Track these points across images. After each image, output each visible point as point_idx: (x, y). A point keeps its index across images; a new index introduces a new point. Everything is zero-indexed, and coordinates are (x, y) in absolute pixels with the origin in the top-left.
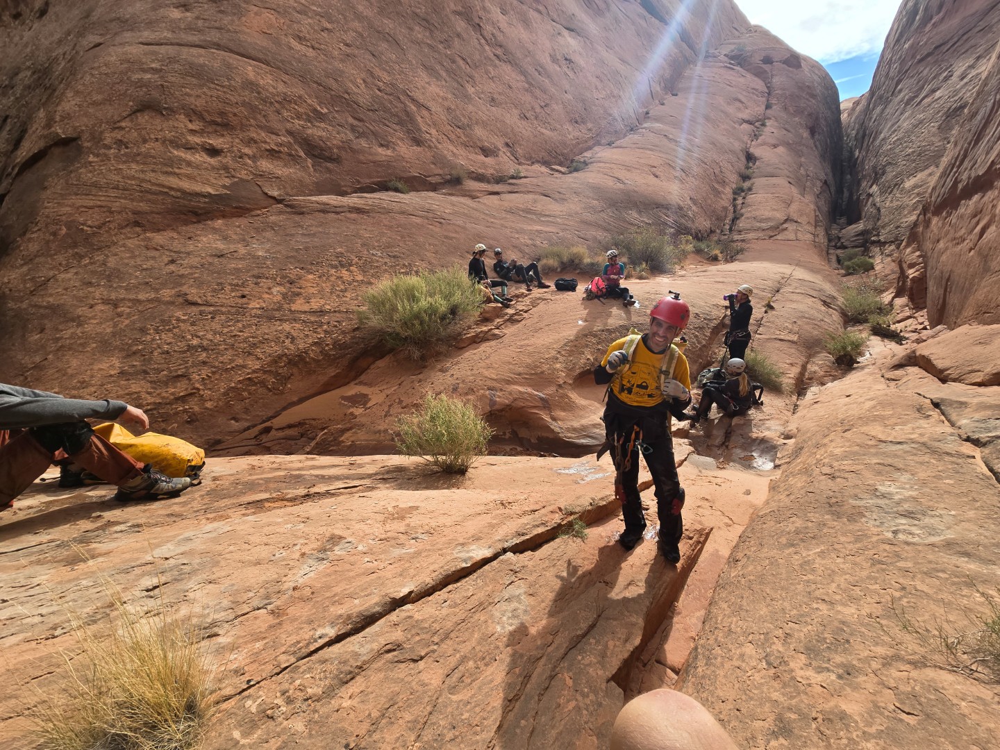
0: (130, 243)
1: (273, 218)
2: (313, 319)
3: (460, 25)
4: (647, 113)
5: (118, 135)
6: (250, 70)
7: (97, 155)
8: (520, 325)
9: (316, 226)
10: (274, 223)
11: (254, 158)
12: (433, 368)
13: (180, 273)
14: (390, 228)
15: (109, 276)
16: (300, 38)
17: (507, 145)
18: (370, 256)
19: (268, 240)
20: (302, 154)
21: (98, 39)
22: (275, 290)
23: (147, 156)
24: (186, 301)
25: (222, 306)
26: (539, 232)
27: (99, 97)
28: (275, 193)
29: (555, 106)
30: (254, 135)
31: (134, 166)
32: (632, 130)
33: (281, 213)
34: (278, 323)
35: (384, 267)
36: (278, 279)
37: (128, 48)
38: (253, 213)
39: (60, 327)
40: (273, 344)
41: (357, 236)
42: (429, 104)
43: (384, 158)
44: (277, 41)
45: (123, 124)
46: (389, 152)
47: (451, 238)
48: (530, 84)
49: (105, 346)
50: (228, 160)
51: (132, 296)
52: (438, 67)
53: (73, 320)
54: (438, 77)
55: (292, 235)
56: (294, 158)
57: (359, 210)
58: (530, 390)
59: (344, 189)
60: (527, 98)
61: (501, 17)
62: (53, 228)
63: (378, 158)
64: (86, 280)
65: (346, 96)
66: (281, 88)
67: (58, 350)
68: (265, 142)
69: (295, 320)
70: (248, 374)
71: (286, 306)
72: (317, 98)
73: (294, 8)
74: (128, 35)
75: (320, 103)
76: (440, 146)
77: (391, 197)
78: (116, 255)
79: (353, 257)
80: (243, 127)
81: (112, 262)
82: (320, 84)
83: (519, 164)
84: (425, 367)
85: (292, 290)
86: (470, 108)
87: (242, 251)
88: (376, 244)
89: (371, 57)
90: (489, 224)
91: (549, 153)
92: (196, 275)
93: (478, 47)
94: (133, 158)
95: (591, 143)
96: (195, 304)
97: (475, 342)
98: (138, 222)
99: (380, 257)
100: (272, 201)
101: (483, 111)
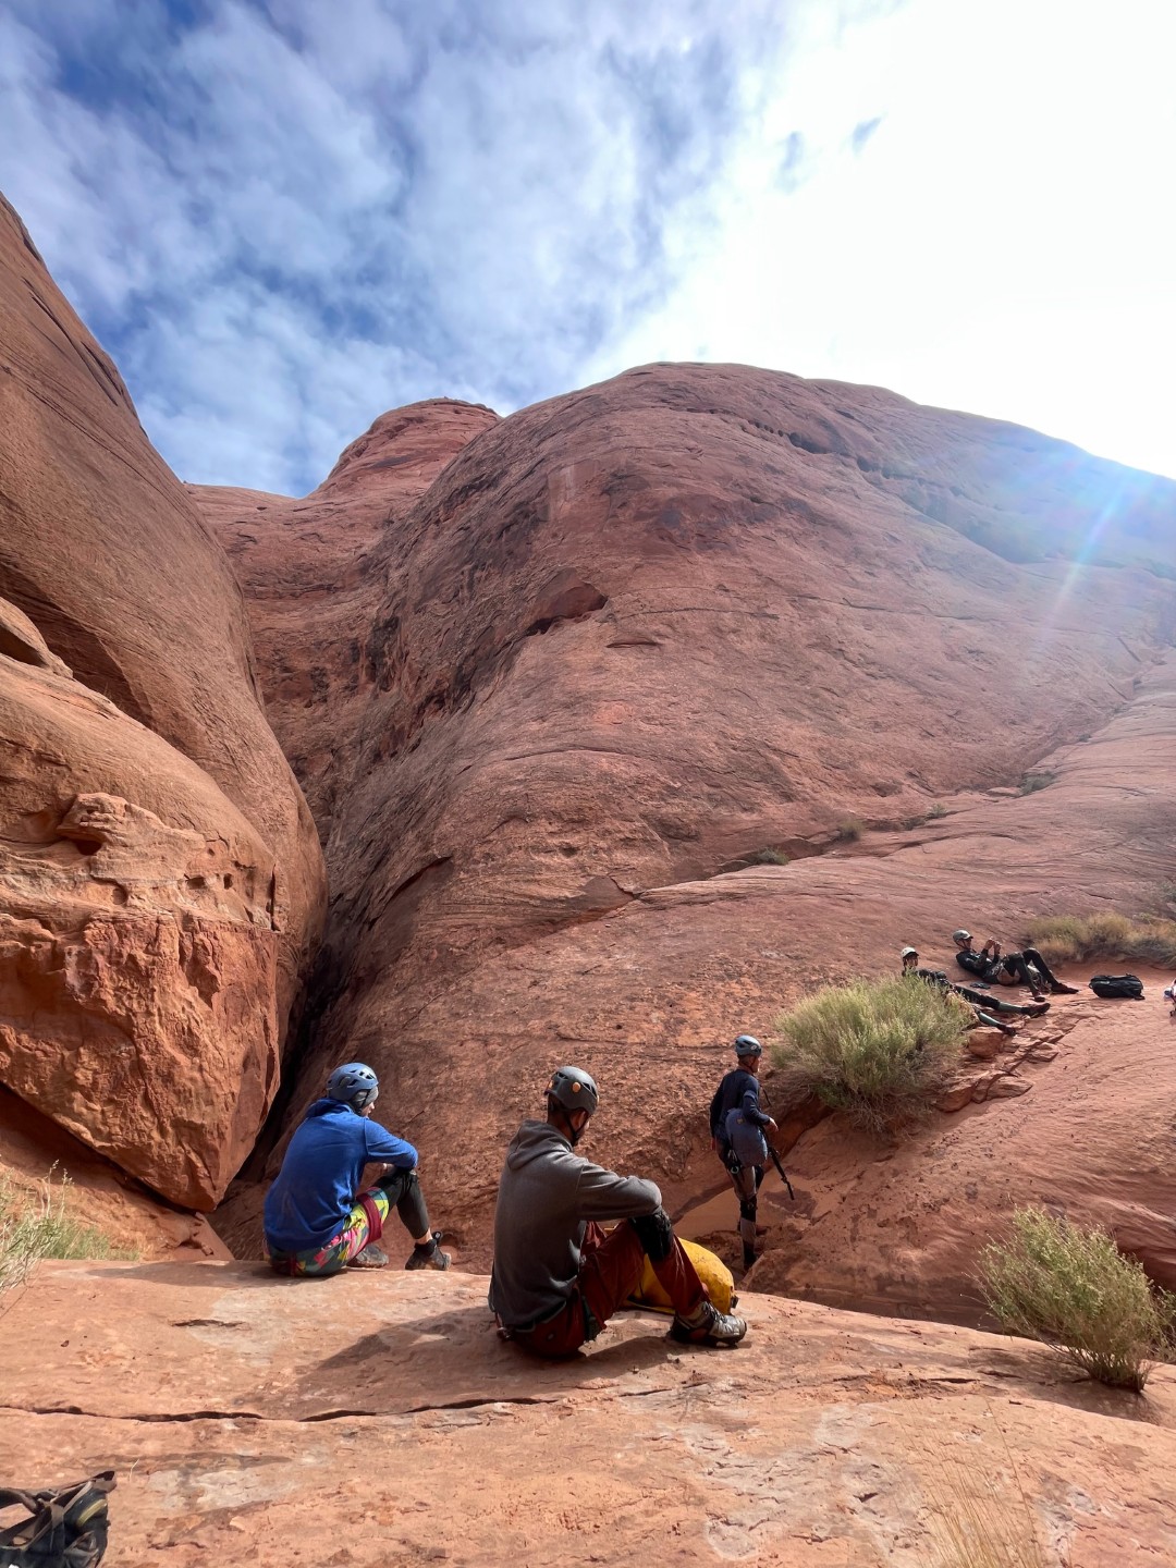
0: (492, 964)
1: (631, 919)
2: (708, 1058)
3: (818, 656)
4: (1137, 682)
5: (486, 848)
6: (603, 762)
7: (467, 872)
8: (1051, 1067)
9: (684, 924)
10: (633, 924)
11: (608, 851)
12: (911, 1148)
13: (547, 998)
14: (779, 915)
15: (476, 1005)
16: (648, 719)
17: (911, 775)
18: (763, 960)
19: (632, 947)
20: (657, 837)
21: (466, 763)
22: (655, 1015)
23: (512, 865)
24: (559, 1035)
25: (597, 1041)
26: (1013, 894)
27: (472, 815)
28: (631, 887)
29: (972, 711)
30: (608, 826)
31: (499, 878)
32: (1116, 711)
33: (639, 910)
34: (665, 1065)
35: (786, 975)
36: (655, 1001)
37: (496, 766)
38: (609, 915)
39: (434, 1070)
40: (664, 1098)
41: (739, 931)
42: (797, 750)
43: (751, 825)
44: (628, 729)
45: (491, 837)
46: (755, 816)
47: (872, 922)
48: (925, 693)
49: (481, 1099)
50: (582, 858)
51: (502, 1031)
52: (798, 707)
53: (445, 1061)
54: (800, 717)
55: (657, 938)
56: (650, 844)
57: (732, 896)
58: (1140, 1209)
59: (707, 870)
60: (928, 711)
61: (867, 634)
62: (425, 952)
63: (744, 826)
64: (454, 1011)
65: (700, 764)
66: (634, 771)
67: (434, 1100)
68: (620, 831)
69: (685, 1060)
70: (639, 1145)
71: (671, 1040)
72: (669, 773)
73: (641, 694)
74: (494, 754)
75: (674, 778)
76: (818, 796)
77: (769, 872)
78: (480, 979)
79: (742, 963)
80: (598, 820)
81: (477, 988)
82: (671, 759)
83: (937, 796)
84: (895, 1146)
85: (675, 1016)
86: (849, 741)
87: (607, 964)
88: (767, 941)
89: (721, 718)
90: (922, 893)
91: (980, 772)
92: (564, 1000)
93: (845, 672)
94: (497, 870)
95: (1048, 745)
96: (567, 1039)
97: (973, 1101)
98: (502, 939)
99: (777, 960)
100: (629, 897)
101: (868, 741)
